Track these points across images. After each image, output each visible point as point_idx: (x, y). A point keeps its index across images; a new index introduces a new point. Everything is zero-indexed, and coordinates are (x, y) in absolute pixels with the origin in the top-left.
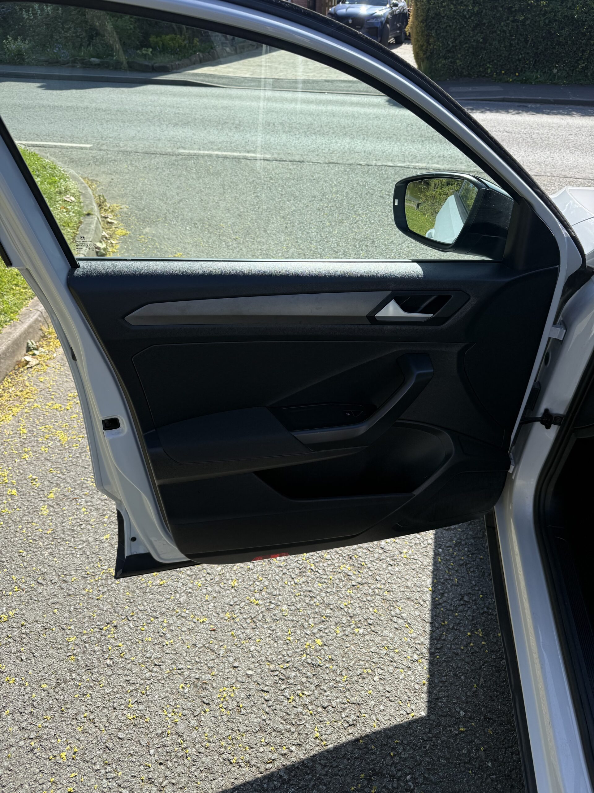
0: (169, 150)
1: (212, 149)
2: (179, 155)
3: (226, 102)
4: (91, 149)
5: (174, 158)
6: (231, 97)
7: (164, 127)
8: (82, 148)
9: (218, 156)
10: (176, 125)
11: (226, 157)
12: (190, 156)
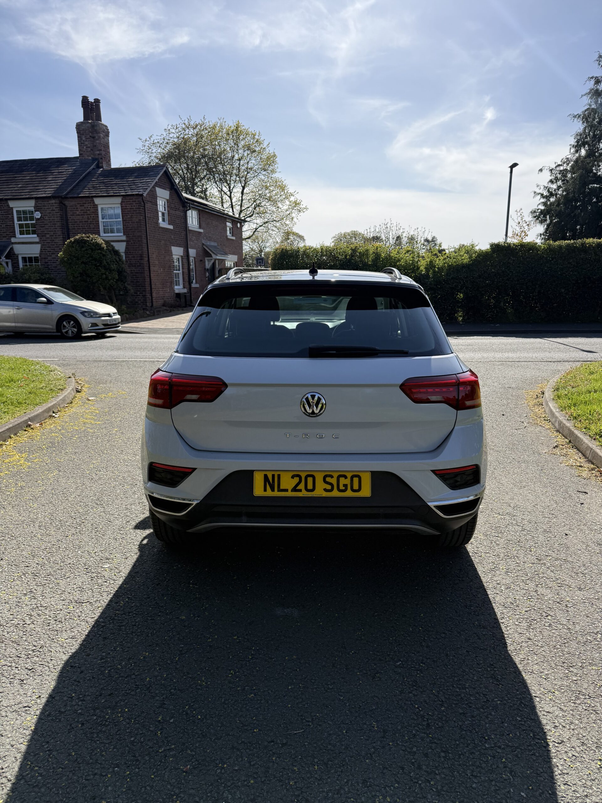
0: (110, 359)
1: (137, 358)
2: (116, 361)
3: (146, 340)
4: (58, 360)
5: (113, 362)
6: (150, 338)
7: (105, 351)
8: (53, 360)
9: (140, 361)
10: (112, 350)
11: (146, 361)
12: (123, 361)
